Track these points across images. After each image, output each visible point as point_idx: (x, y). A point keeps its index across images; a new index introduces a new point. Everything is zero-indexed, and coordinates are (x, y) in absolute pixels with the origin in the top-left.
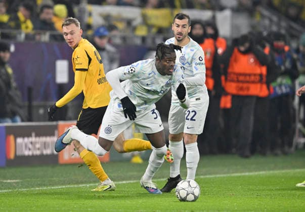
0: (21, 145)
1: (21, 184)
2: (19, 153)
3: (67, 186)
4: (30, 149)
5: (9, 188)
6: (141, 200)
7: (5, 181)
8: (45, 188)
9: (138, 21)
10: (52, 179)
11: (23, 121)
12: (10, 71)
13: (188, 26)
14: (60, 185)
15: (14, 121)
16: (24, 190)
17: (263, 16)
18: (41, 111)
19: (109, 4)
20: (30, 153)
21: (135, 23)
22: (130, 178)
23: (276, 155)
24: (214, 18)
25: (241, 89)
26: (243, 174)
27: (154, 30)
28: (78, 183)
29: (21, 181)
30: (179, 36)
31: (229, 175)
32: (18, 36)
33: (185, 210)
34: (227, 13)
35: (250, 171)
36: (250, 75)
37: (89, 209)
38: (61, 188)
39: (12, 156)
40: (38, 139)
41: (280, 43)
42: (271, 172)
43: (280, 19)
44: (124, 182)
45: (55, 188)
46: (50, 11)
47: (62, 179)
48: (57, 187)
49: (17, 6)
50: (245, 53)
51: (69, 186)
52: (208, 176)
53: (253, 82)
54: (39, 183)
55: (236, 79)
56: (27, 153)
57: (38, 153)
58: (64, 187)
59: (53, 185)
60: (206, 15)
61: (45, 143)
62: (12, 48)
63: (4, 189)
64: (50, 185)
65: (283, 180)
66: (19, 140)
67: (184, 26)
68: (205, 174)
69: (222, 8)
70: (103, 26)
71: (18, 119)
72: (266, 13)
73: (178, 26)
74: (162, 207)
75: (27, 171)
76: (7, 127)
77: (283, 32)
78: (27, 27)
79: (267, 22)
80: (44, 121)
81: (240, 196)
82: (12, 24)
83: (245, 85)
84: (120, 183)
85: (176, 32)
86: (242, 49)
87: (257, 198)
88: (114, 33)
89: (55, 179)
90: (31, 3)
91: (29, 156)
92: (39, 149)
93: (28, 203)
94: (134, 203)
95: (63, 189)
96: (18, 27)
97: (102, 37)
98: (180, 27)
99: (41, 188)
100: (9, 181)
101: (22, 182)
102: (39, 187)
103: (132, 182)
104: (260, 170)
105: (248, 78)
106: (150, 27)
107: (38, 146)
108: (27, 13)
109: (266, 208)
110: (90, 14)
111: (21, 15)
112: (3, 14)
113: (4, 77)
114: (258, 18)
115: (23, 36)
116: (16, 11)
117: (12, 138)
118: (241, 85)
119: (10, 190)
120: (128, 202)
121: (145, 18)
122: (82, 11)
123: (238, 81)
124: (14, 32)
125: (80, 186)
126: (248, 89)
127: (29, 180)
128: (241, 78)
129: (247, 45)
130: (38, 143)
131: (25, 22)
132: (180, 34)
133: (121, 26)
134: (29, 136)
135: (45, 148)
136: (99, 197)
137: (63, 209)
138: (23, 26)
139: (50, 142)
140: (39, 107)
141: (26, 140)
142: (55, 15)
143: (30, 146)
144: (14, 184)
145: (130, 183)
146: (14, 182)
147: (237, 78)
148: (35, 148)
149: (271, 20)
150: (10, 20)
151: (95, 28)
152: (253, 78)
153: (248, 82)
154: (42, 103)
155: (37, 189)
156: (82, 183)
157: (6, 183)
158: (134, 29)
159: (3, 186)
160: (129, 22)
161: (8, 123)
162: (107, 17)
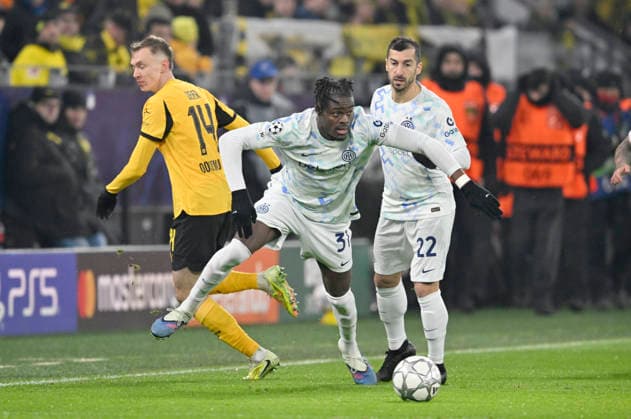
0: (108, 289)
1: (108, 367)
2: (102, 306)
3: (195, 371)
4: (124, 299)
5: (84, 375)
6: (341, 397)
7: (76, 360)
8: (154, 374)
9: (336, 48)
10: (167, 356)
11: (110, 242)
12: (86, 145)
13: (415, 62)
14: (183, 368)
15: (93, 243)
16: (112, 377)
17: (578, 40)
18: (147, 224)
19: (279, 16)
20: (125, 306)
21: (329, 54)
22: (318, 355)
23: (603, 309)
24: (483, 43)
25: (535, 175)
26: (539, 347)
27: (367, 67)
28: (217, 364)
29: (107, 359)
30: (399, 82)
31: (510, 349)
32: (102, 78)
33: (426, 416)
34: (509, 33)
35: (552, 340)
36: (551, 147)
37: (239, 415)
38: (185, 374)
39: (89, 311)
40: (139, 279)
41: (612, 93)
42: (594, 342)
43: (611, 46)
44: (307, 362)
45: (173, 373)
46: (165, 29)
47: (186, 356)
48: (176, 372)
49: (102, 19)
50: (541, 104)
51: (199, 370)
52: (470, 351)
53: (558, 161)
54: (141, 364)
55: (524, 156)
56: (118, 305)
57: (140, 305)
58: (190, 371)
59: (169, 368)
60: (468, 37)
61: (153, 287)
62: (91, 102)
63: (74, 376)
64: (164, 367)
65: (616, 357)
66: (104, 281)
67: (406, 63)
68: (466, 347)
69: (498, 25)
70: (267, 59)
71: (102, 239)
72: (584, 33)
73: (396, 63)
74: (381, 411)
75: (119, 340)
76: (80, 256)
77: (617, 70)
78: (119, 61)
79: (586, 51)
80: (154, 243)
81: (533, 390)
82: (91, 55)
83: (542, 167)
84: (300, 363)
85: (391, 76)
86: (535, 96)
87: (564, 393)
88: (289, 71)
89: (172, 356)
90: (127, 14)
91: (122, 313)
92: (141, 298)
93: (121, 403)
94: (326, 402)
95: (189, 374)
96: (102, 60)
97: (264, 79)
98: (400, 65)
99: (145, 374)
100: (83, 360)
101: (108, 362)
102: (141, 372)
103: (322, 361)
104: (570, 339)
105: (547, 154)
106: (358, 60)
107: (139, 292)
108: (121, 33)
109: (582, 413)
110: (243, 36)
111: (108, 37)
112: (73, 35)
113: (74, 159)
114: (568, 43)
115: (111, 78)
116: (98, 30)
117: (89, 276)
118: (533, 167)
119: (86, 378)
120: (314, 402)
121: (348, 43)
122: (226, 30)
123: (529, 160)
124: (94, 70)
125: (222, 369)
126: (548, 174)
127: (122, 357)
128: (535, 154)
129: (544, 89)
130: (141, 286)
131: (115, 51)
132: (400, 78)
133: (302, 58)
134: (123, 271)
135: (154, 296)
136: (258, 391)
137: (188, 414)
138: (112, 59)
139: (164, 285)
140: (142, 216)
141: (117, 279)
142: (175, 37)
143: (125, 292)
144: (93, 366)
145: (319, 364)
146: (93, 362)
147: (527, 154)
148: (134, 297)
149: (594, 48)
150: (86, 46)
151: (251, 63)
152: (556, 153)
153: (547, 161)
154: (149, 208)
155: (139, 375)
156: (226, 364)
157: (77, 363)
158: (328, 64)
159: (70, 369)
160: (318, 52)
161: (82, 247)
162: (275, 42)
